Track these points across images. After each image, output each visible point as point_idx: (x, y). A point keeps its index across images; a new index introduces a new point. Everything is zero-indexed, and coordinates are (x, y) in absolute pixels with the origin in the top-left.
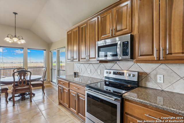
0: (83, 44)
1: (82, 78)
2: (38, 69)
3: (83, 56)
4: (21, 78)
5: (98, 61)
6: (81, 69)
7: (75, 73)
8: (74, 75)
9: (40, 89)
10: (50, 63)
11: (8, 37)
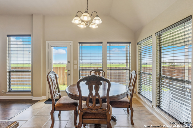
4: (91, 94)
10: (137, 63)
11: (77, 16)
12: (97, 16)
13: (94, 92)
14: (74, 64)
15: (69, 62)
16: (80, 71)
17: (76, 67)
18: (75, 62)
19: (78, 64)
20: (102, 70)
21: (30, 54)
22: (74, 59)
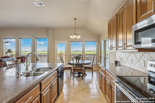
0: (120, 31)
1: (123, 67)
2: (91, 56)
3: (120, 44)
4: (77, 62)
5: (136, 49)
6: (121, 59)
7: (116, 62)
8: (115, 63)
9: (90, 71)
10: (99, 51)
11: (71, 35)
12: (79, 35)
13: (78, 61)
14: (68, 52)
15: (66, 51)
16: (72, 56)
17: (69, 54)
18: (69, 51)
19: (70, 52)
20: (82, 55)
21: (47, 47)
22: (68, 50)
